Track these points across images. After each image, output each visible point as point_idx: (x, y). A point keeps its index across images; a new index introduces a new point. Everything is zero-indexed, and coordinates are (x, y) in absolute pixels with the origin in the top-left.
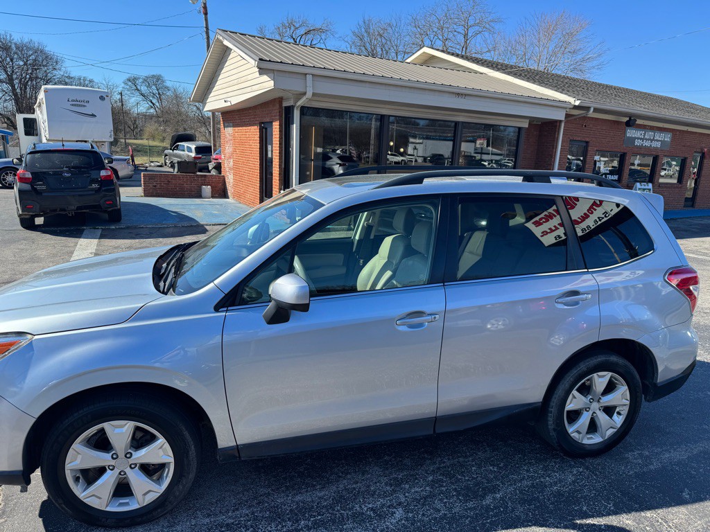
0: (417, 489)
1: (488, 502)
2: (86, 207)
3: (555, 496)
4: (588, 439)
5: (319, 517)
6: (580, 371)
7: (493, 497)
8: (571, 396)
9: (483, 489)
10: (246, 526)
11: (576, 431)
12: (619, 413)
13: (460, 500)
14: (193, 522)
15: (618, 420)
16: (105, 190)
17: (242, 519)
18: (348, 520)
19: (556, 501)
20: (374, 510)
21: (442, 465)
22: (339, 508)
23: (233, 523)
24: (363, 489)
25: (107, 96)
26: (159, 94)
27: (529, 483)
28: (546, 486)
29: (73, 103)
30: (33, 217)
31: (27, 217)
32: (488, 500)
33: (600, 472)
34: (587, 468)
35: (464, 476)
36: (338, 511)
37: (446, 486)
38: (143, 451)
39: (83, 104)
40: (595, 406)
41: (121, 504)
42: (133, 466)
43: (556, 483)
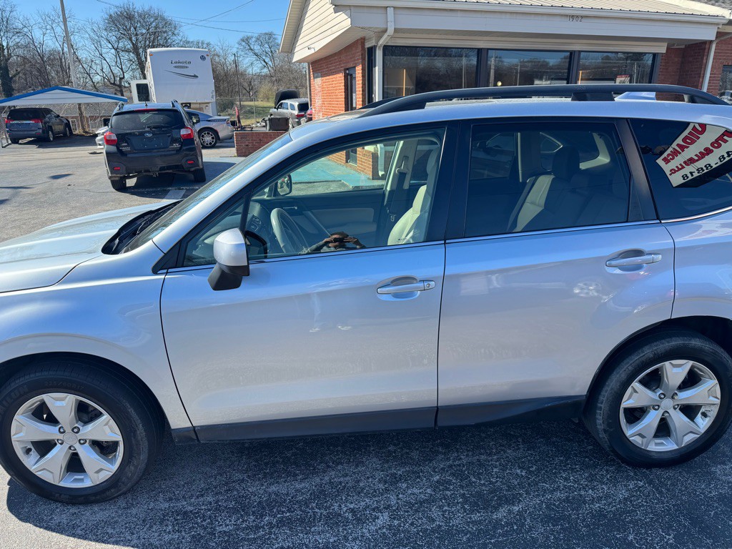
0: (416, 491)
1: (500, 515)
2: (169, 168)
3: (593, 516)
4: (656, 444)
5: (288, 514)
6: (644, 359)
7: (509, 510)
8: (629, 390)
9: (500, 498)
10: (204, 516)
11: (639, 434)
12: (704, 415)
13: (465, 509)
14: (152, 505)
15: (703, 424)
16: (187, 150)
17: (203, 508)
18: (320, 521)
19: (594, 524)
20: (355, 512)
21: (457, 463)
22: (314, 505)
23: (191, 511)
24: (350, 485)
25: (208, 55)
26: (271, 52)
27: (563, 496)
28: (585, 502)
29: (175, 65)
30: (124, 179)
31: (117, 179)
32: (501, 513)
33: (668, 490)
34: (650, 482)
35: (480, 479)
36: (313, 508)
37: (453, 489)
38: (90, 426)
39: (185, 65)
40: (667, 404)
41: (76, 480)
42: (82, 442)
43: (600, 499)
